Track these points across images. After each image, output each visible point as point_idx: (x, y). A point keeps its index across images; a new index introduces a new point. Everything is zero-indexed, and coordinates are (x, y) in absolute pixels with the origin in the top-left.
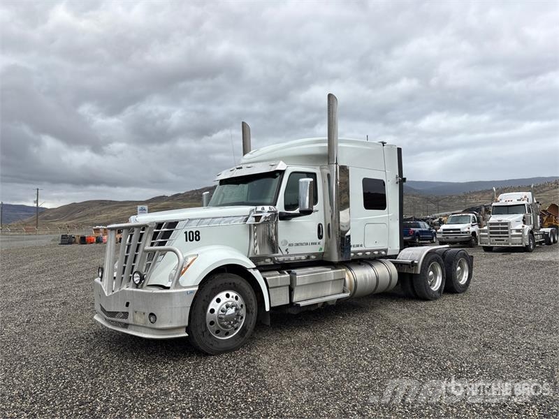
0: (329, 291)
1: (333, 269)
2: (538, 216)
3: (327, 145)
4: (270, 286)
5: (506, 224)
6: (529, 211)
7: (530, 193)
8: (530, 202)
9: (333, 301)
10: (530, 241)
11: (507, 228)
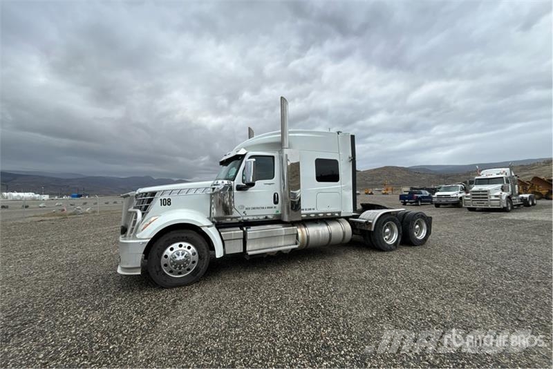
0: (283, 243)
1: (284, 227)
2: (516, 186)
3: (280, 135)
4: (224, 239)
5: (486, 191)
6: (508, 182)
7: (508, 169)
8: (508, 175)
9: (287, 250)
10: (507, 204)
11: (486, 195)
